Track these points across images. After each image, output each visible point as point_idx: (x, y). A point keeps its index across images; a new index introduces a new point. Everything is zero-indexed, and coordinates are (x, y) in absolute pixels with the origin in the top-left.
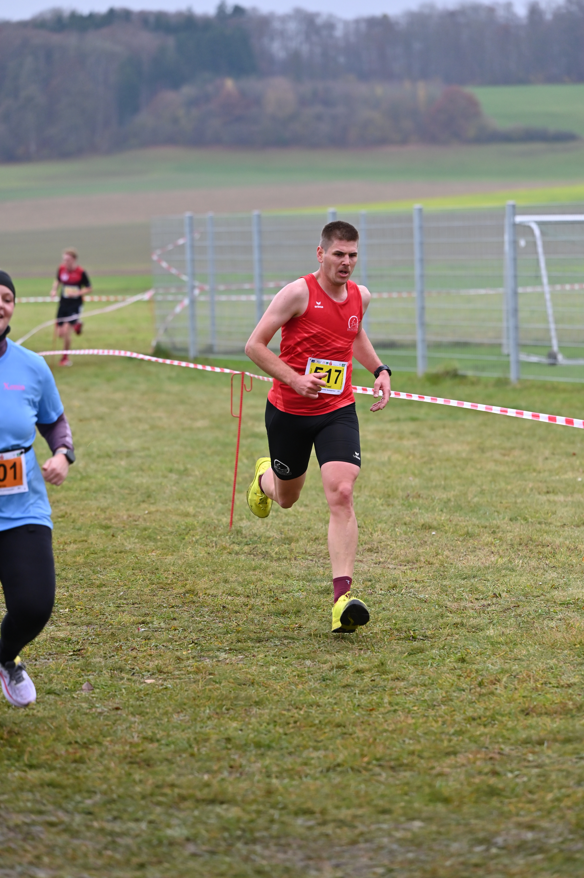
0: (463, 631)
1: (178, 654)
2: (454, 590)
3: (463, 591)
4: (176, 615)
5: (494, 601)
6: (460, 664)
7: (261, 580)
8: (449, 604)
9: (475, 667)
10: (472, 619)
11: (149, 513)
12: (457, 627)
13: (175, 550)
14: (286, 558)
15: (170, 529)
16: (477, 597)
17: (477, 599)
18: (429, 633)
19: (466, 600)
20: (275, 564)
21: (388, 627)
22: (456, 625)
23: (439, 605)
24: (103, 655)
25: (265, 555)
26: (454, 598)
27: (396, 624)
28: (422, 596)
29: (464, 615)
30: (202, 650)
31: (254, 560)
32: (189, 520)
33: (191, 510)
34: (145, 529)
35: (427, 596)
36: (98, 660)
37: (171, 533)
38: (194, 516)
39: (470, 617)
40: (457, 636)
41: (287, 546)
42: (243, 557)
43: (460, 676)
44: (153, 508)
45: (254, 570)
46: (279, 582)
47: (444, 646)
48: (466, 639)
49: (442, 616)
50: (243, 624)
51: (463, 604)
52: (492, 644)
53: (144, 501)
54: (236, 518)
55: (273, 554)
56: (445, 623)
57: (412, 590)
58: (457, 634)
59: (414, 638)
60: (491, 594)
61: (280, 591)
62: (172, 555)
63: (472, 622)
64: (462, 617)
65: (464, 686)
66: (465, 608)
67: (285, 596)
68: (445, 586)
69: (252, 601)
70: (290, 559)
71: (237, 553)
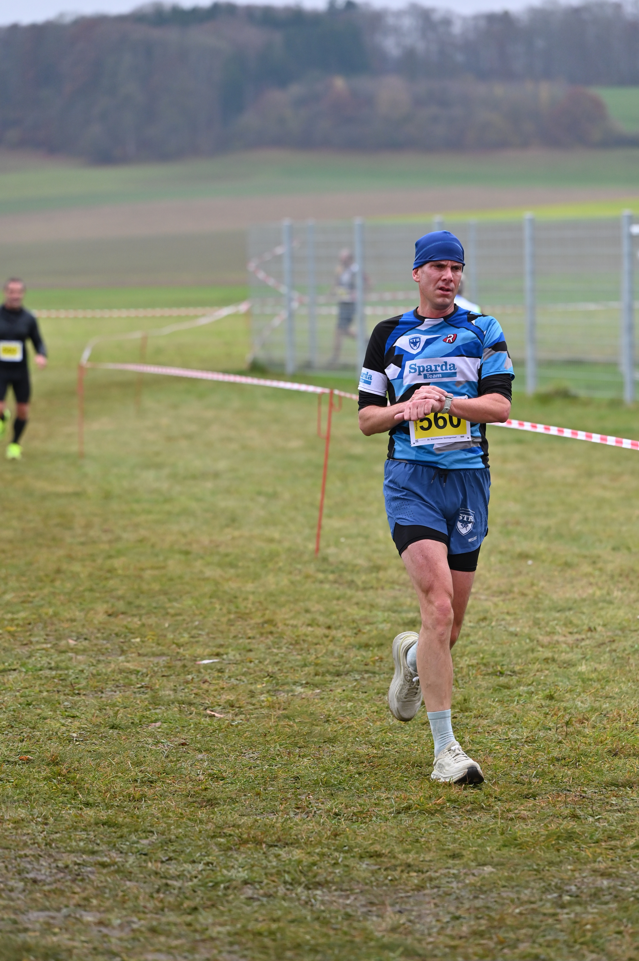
0: (554, 667)
1: (253, 687)
2: (547, 623)
3: (557, 625)
4: (252, 647)
5: (589, 634)
6: (548, 702)
7: (344, 611)
8: (540, 638)
9: (563, 704)
10: (564, 654)
11: (233, 538)
12: (547, 662)
13: (256, 577)
14: (372, 588)
15: (253, 555)
16: (571, 630)
17: (571, 633)
18: (517, 668)
19: (559, 633)
20: (360, 594)
21: (474, 662)
22: (546, 660)
23: (530, 639)
24: (173, 688)
25: (351, 584)
26: (546, 632)
27: (483, 658)
28: (512, 629)
29: (556, 650)
30: (277, 684)
31: (338, 589)
32: (274, 546)
33: (277, 535)
34: (227, 555)
35: (518, 629)
36: (167, 693)
37: (253, 560)
38: (280, 542)
39: (562, 652)
40: (547, 672)
41: (374, 575)
42: (327, 586)
43: (548, 714)
44: (236, 533)
45: (338, 599)
46: (363, 613)
47: (533, 682)
48: (557, 675)
49: (533, 650)
50: (323, 656)
51: (556, 638)
52: (583, 681)
53: (227, 526)
54: (322, 544)
55: (359, 583)
56: (535, 658)
57: (503, 623)
58: (547, 669)
59: (501, 674)
60: (585, 627)
61: (363, 622)
62: (253, 582)
63: (564, 657)
64: (554, 652)
65: (551, 725)
66: (558, 642)
67: (368, 628)
68: (538, 619)
69: (333, 632)
70: (377, 589)
71: (321, 582)
